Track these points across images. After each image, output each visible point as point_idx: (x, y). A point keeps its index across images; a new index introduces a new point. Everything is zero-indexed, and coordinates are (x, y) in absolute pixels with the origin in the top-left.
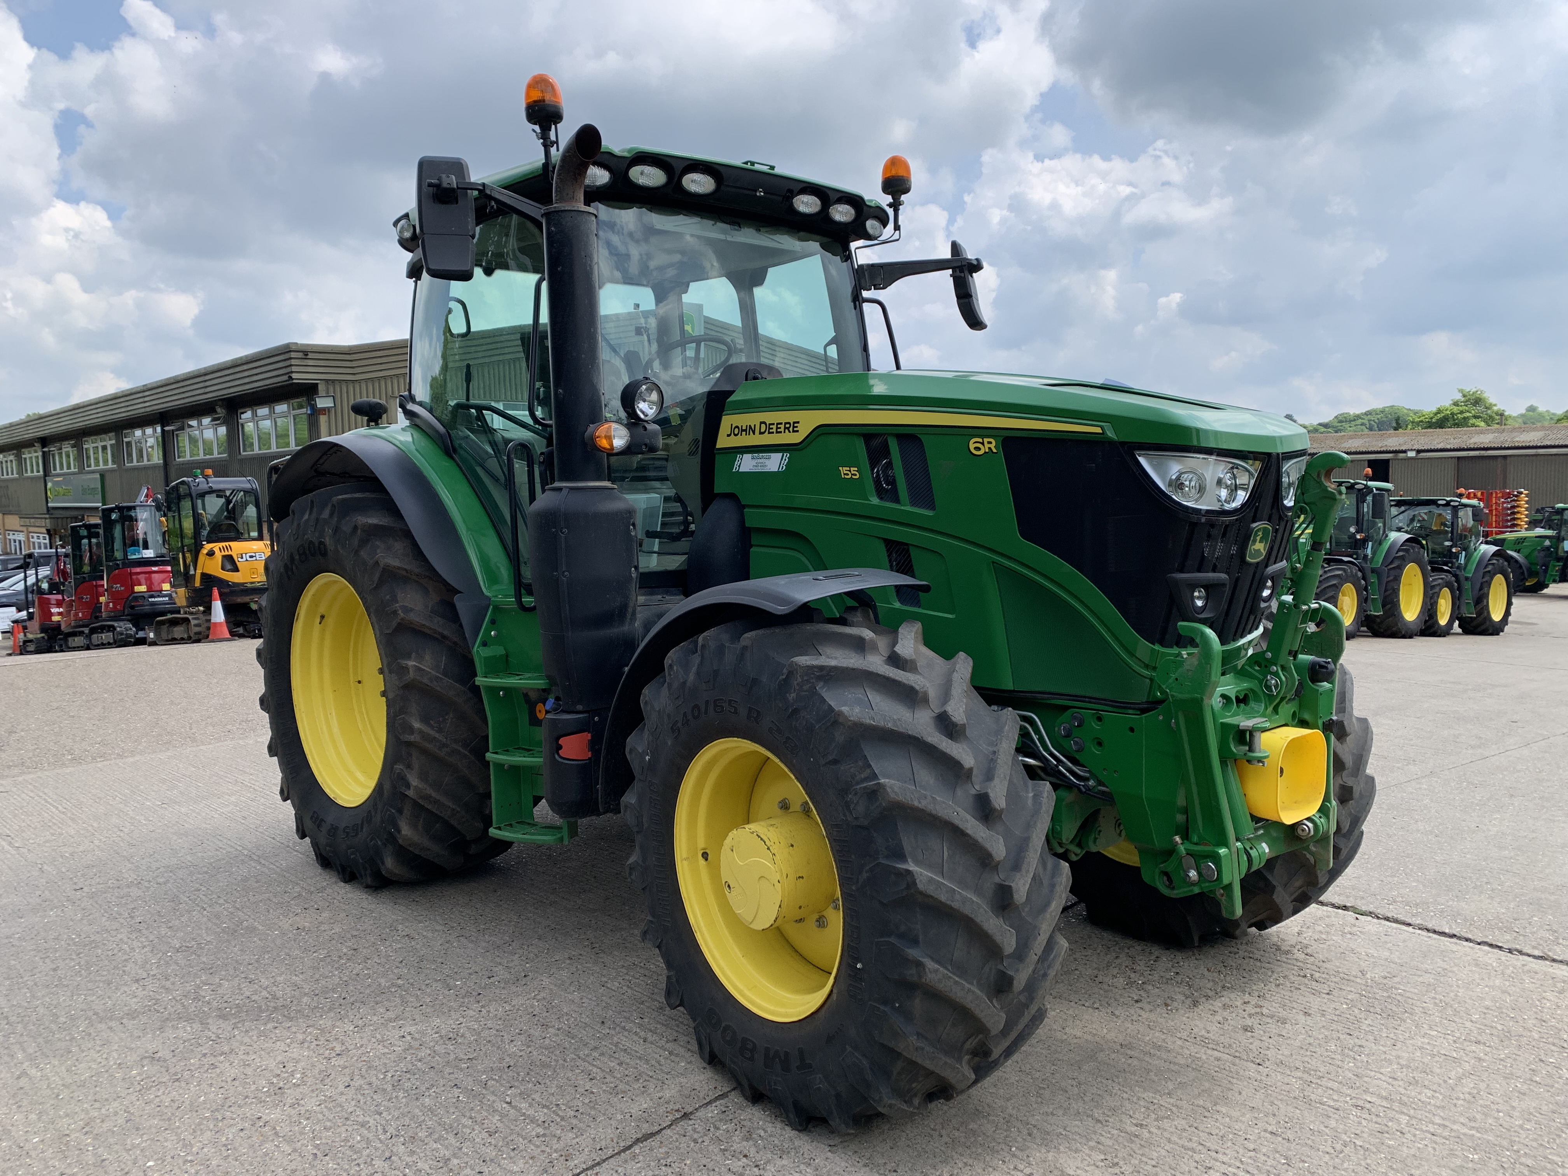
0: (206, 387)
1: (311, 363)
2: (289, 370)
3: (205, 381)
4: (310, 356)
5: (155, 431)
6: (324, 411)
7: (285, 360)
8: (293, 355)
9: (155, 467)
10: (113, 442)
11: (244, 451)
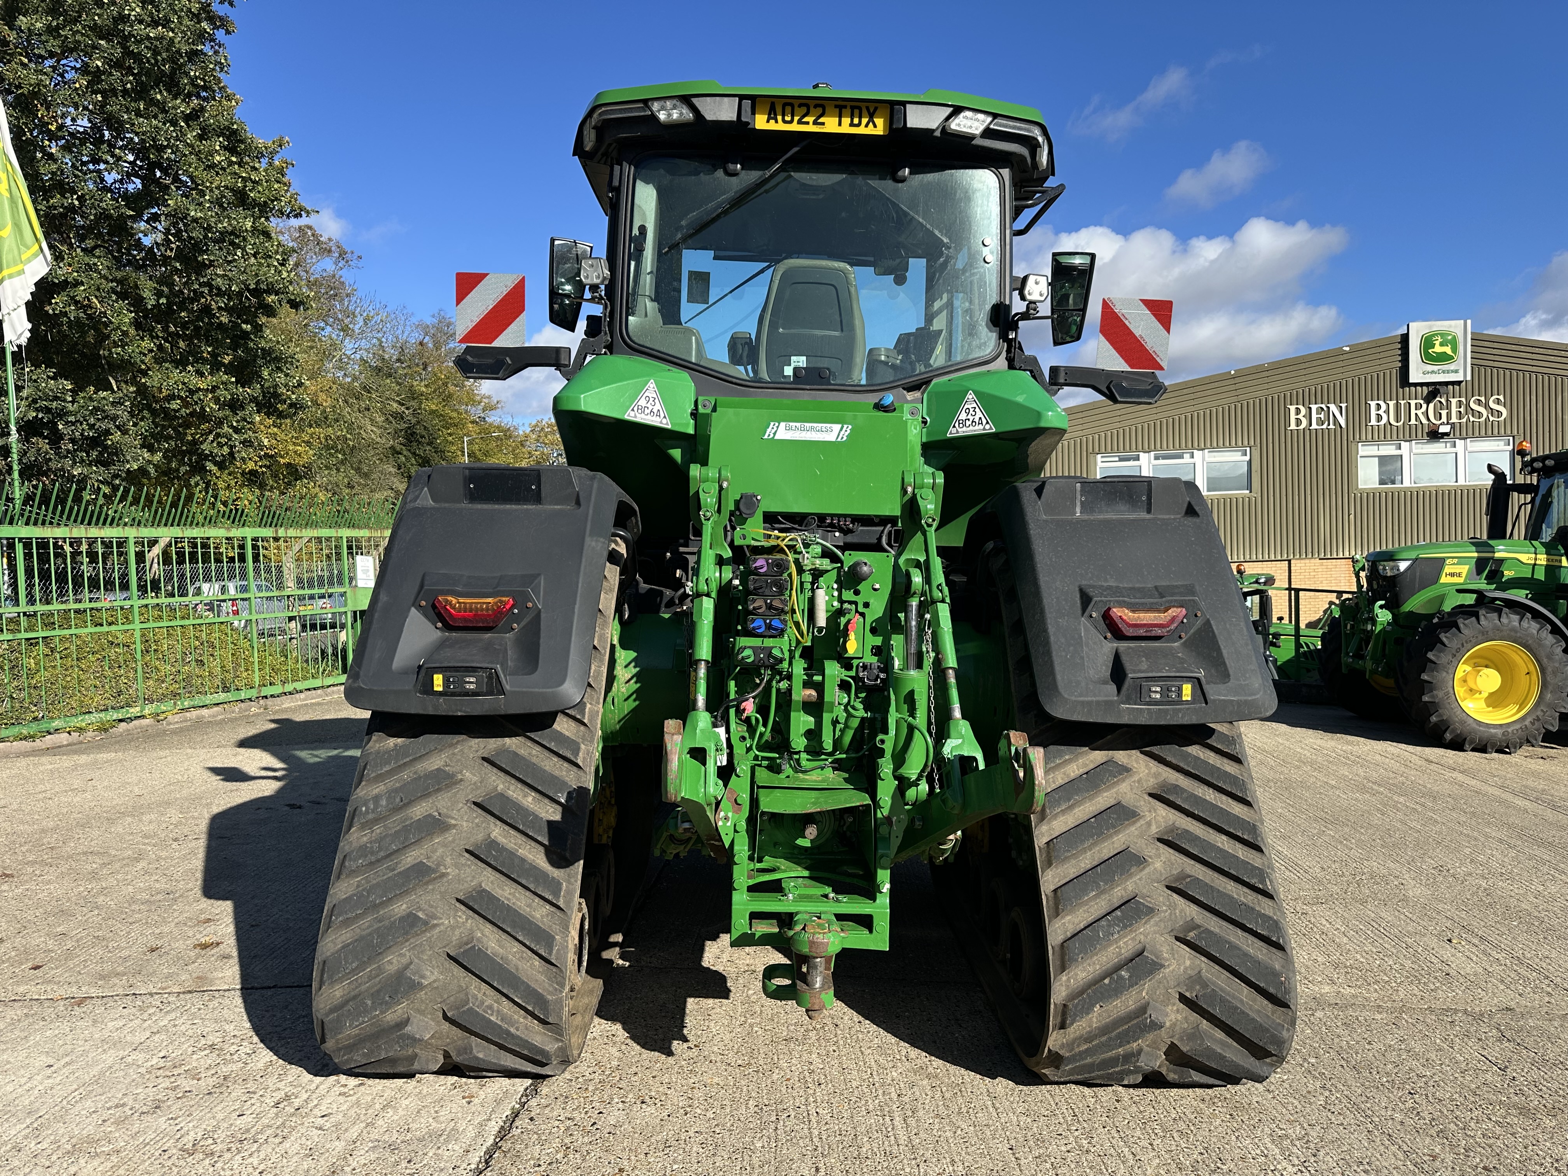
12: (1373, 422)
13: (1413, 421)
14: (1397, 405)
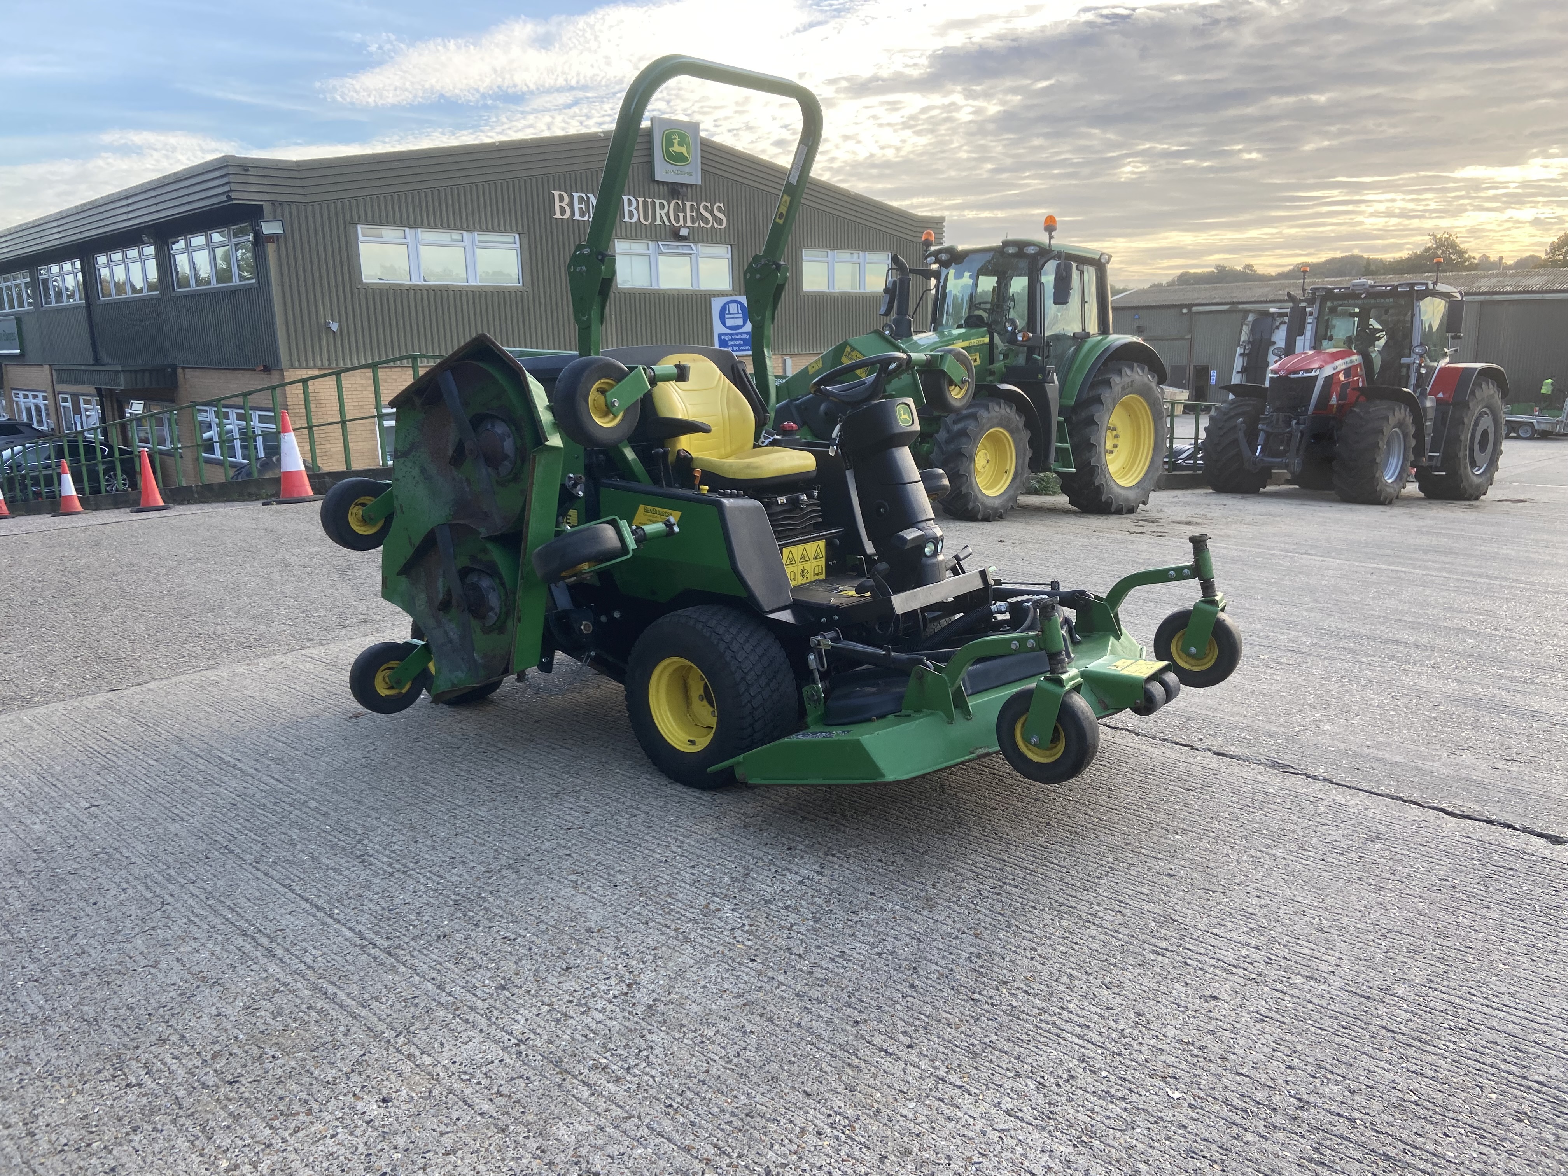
0: (129, 212)
1: (252, 180)
2: (226, 188)
3: (128, 205)
4: (252, 171)
5: (73, 266)
6: (271, 238)
7: (222, 177)
8: (231, 170)
9: (75, 308)
10: (28, 280)
11: (179, 287)
12: (627, 219)
13: (658, 222)
14: (645, 203)
